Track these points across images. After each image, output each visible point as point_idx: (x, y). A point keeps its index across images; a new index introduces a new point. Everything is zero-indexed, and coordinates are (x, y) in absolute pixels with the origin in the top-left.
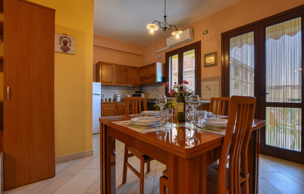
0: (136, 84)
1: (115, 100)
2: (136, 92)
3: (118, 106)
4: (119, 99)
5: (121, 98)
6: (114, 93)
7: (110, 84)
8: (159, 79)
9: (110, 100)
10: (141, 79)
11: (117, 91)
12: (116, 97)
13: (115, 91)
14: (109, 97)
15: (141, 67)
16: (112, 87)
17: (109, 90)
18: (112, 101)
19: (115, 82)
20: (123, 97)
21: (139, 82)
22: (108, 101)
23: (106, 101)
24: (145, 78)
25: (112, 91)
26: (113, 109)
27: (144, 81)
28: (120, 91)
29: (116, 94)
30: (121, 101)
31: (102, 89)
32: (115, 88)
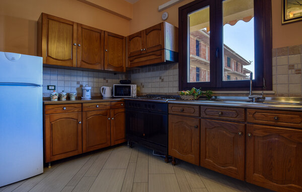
0: (122, 67)
1: (80, 97)
2: (122, 82)
3: (85, 109)
4: (88, 96)
5: (91, 93)
6: (78, 83)
7: (68, 64)
8: (168, 57)
9: (68, 97)
10: (129, 57)
11: (85, 79)
12: (82, 90)
13: (80, 79)
14: (68, 90)
15: (129, 36)
16: (75, 72)
17: (67, 78)
18: (73, 99)
19: (80, 59)
20: (96, 91)
21: (126, 64)
22: (64, 99)
23: (59, 99)
24: (140, 55)
25: (75, 79)
26: (73, 115)
27: (136, 61)
28: (91, 79)
29: (81, 86)
30: (93, 98)
31: (44, 73)
32: (80, 73)
